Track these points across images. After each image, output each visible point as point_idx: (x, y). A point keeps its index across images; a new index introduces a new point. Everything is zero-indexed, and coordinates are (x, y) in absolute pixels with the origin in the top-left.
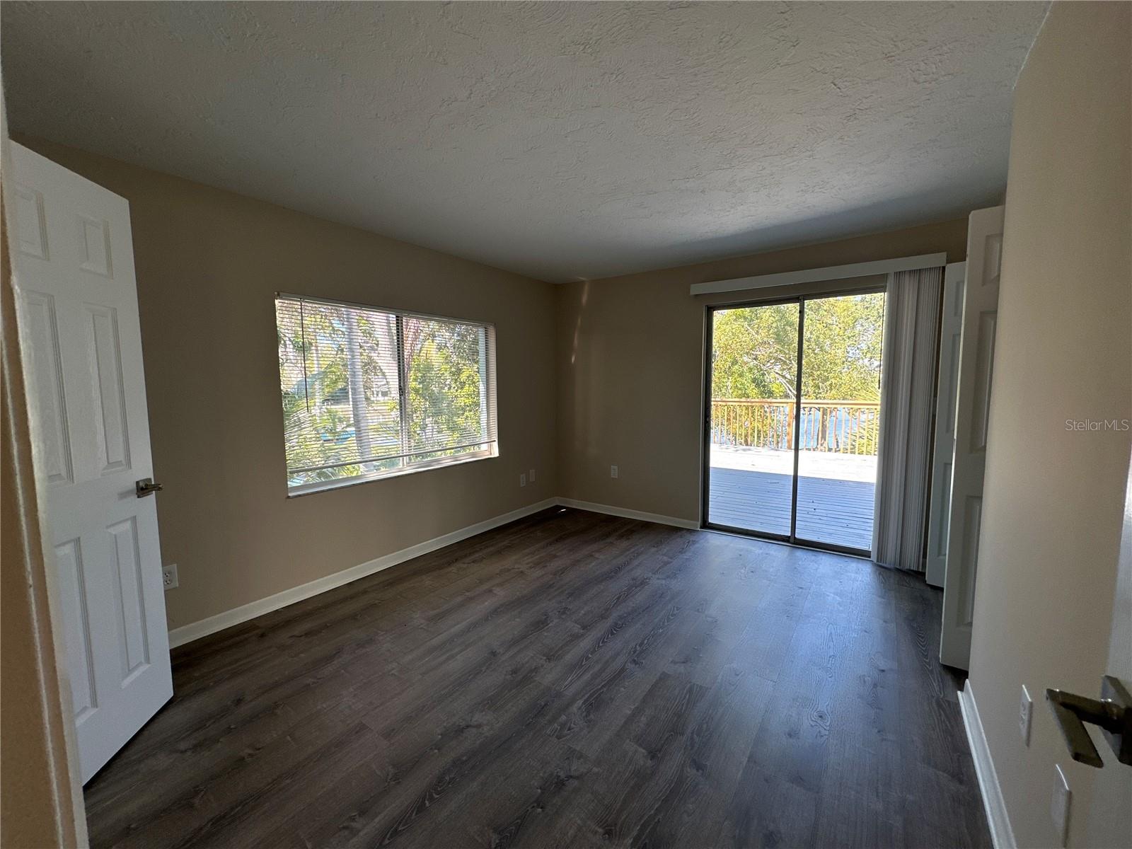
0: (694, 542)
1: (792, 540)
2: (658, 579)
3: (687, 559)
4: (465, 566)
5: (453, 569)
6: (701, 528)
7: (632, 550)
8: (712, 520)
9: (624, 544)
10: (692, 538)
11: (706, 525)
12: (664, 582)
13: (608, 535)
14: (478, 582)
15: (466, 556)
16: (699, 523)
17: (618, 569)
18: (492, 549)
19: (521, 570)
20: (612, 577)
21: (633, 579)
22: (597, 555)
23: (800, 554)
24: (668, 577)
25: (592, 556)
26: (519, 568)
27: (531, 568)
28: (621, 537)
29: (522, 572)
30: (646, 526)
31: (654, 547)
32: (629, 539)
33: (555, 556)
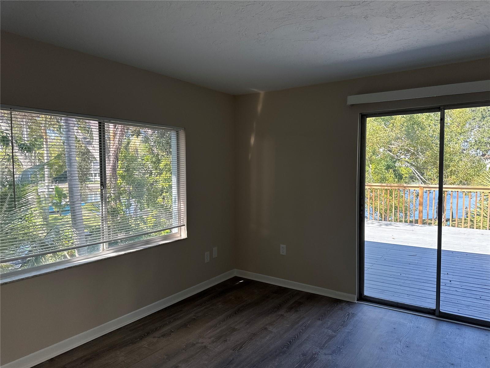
0: (354, 315)
1: (437, 313)
2: (325, 354)
3: (348, 332)
4: (155, 340)
5: (144, 343)
6: (358, 300)
7: (301, 323)
8: (367, 293)
9: (293, 316)
10: (351, 311)
11: (362, 298)
12: (330, 357)
13: (278, 307)
14: (166, 357)
15: (156, 329)
16: (356, 297)
17: (289, 344)
18: (179, 322)
19: (204, 344)
20: (284, 353)
21: (304, 355)
22: (270, 328)
23: (446, 328)
24: (333, 352)
25: (266, 329)
26: (203, 343)
27: (213, 342)
28: (290, 309)
29: (205, 347)
30: (311, 298)
31: (319, 319)
32: (297, 311)
33: (234, 330)
